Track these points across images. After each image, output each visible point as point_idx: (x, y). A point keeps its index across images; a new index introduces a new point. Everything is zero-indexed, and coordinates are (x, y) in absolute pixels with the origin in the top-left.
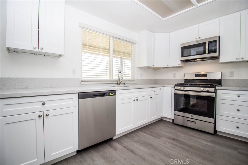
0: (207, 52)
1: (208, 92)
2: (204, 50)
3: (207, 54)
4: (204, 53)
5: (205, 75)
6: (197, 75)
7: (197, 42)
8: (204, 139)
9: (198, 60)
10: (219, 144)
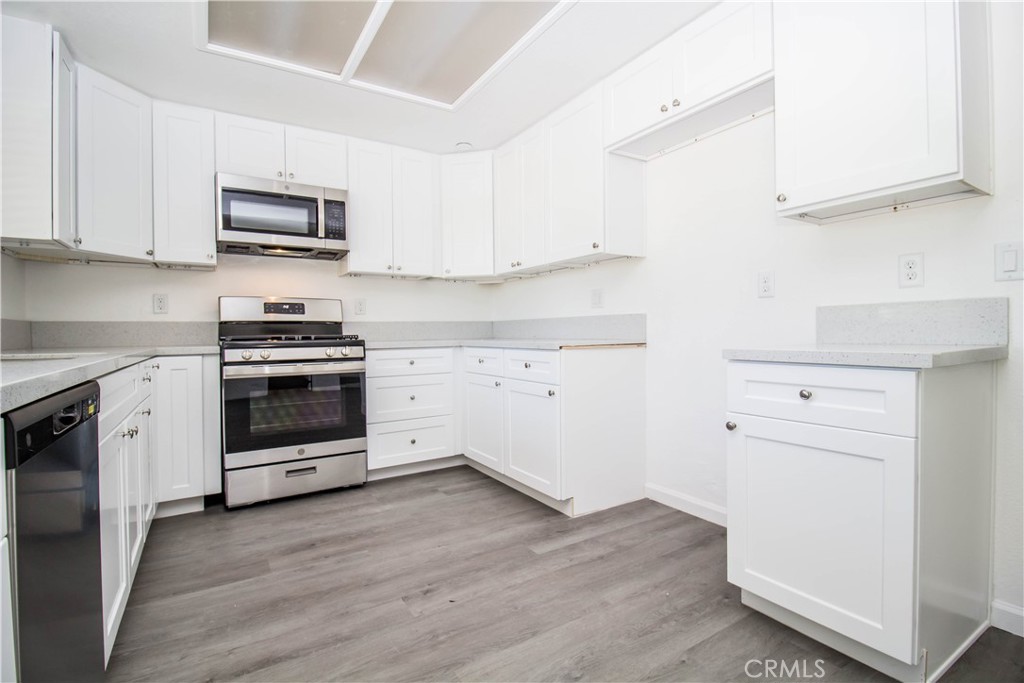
0: (321, 233)
1: (330, 360)
2: (310, 224)
3: (321, 238)
4: (312, 232)
5: (298, 308)
6: (269, 308)
7: (287, 188)
8: (364, 505)
9: (279, 251)
10: (401, 497)
